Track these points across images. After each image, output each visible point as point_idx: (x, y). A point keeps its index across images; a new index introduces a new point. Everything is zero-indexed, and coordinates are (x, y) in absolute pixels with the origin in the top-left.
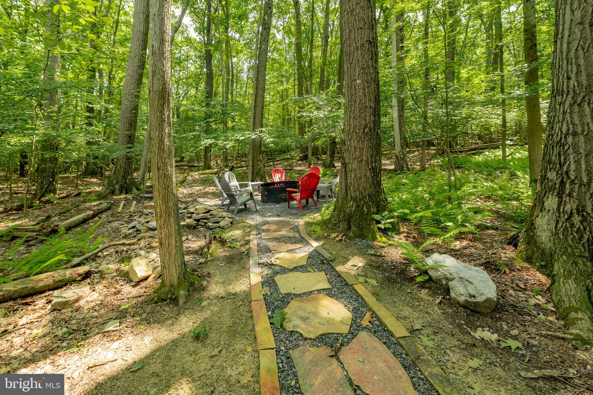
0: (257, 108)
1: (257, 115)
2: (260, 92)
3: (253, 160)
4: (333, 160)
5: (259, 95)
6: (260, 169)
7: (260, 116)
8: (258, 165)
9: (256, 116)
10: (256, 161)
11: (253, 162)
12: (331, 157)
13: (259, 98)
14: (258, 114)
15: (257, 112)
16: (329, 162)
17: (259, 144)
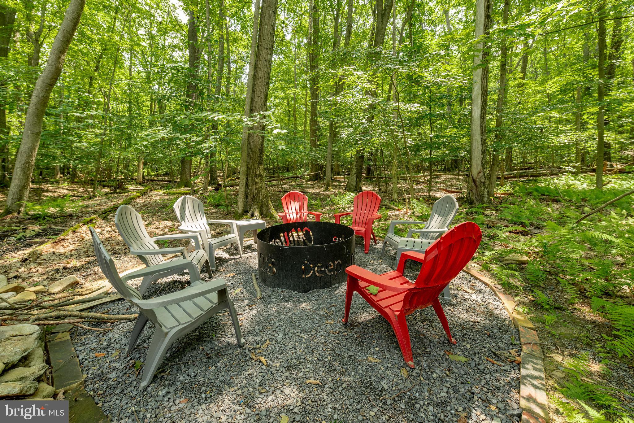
0: (257, 81)
1: (257, 94)
2: (264, 54)
3: (247, 175)
4: (360, 182)
5: (262, 59)
6: (259, 191)
7: (262, 95)
8: (256, 183)
9: (256, 97)
10: (252, 175)
11: (247, 179)
12: (357, 177)
13: (262, 64)
14: (259, 92)
15: (257, 89)
16: (354, 183)
17: (259, 147)
